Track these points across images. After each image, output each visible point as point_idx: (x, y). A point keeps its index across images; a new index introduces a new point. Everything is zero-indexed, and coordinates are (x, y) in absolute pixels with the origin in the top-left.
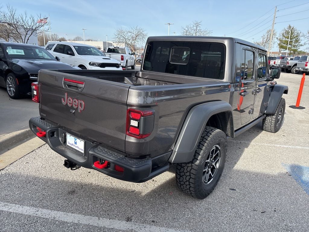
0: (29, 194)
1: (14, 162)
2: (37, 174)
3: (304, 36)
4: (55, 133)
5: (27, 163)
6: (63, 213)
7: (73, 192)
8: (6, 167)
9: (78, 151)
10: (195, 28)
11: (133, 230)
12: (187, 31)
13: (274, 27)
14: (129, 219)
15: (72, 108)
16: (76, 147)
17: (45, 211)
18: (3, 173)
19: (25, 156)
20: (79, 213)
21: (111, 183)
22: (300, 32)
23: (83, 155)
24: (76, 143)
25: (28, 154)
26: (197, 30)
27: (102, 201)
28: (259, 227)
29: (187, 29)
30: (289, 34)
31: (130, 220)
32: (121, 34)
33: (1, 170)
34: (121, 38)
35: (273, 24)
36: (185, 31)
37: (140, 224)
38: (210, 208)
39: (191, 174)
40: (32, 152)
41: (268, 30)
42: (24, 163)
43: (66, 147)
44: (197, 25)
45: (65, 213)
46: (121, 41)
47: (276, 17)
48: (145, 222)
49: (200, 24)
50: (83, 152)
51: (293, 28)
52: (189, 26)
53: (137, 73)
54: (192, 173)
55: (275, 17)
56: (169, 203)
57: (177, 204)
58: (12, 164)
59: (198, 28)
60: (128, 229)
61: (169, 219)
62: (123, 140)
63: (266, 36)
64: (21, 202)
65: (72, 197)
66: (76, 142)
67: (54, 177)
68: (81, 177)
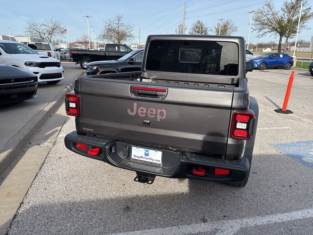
0: (85, 223)
1: (28, 191)
2: (69, 199)
3: (211, 30)
4: (113, 148)
5: (45, 189)
6: (139, 232)
7: (127, 209)
8: (23, 200)
9: (151, 163)
10: (117, 22)
11: (216, 228)
13: (185, 22)
14: (204, 221)
15: (146, 117)
16: (147, 159)
18: (28, 208)
19: (33, 182)
20: (156, 227)
22: (207, 27)
23: (160, 166)
24: (147, 155)
25: (35, 179)
27: (164, 210)
28: (299, 199)
29: (108, 22)
30: (199, 29)
31: (205, 220)
32: (33, 27)
33: (21, 204)
35: (184, 19)
37: (218, 222)
38: (255, 193)
40: (37, 176)
41: (179, 24)
42: (42, 190)
43: (131, 161)
44: (119, 19)
45: (141, 231)
47: (186, 12)
48: (218, 219)
49: (122, 17)
50: (160, 163)
51: (201, 23)
52: (111, 20)
55: (185, 13)
56: (221, 197)
57: (227, 195)
58: (26, 194)
59: (120, 22)
60: (212, 229)
61: (234, 211)
63: (178, 30)
66: (147, 153)
67: (92, 198)
68: (119, 191)
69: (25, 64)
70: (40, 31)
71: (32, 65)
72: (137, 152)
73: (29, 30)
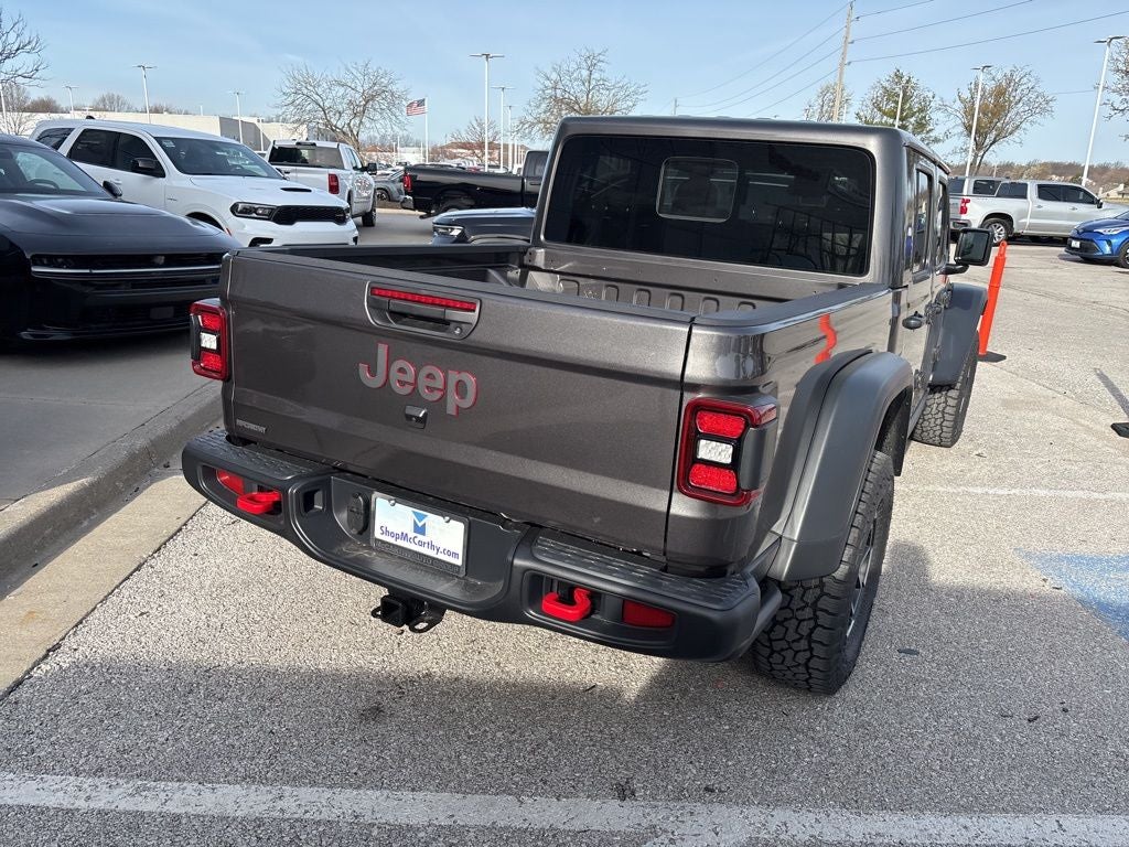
0: (215, 737)
1: (88, 615)
2: (204, 656)
3: (943, 107)
4: (318, 496)
5: (142, 614)
6: (378, 793)
7: (375, 712)
8: (63, 639)
9: (434, 559)
10: (585, 73)
11: (655, 827)
12: (556, 83)
13: (845, 76)
14: (624, 792)
15: (414, 397)
16: (421, 544)
17: (307, 794)
18: (65, 666)
19: (117, 587)
20: (441, 787)
21: (498, 664)
22: (930, 95)
23: (458, 572)
24: (420, 530)
25: (128, 578)
26: (593, 82)
27: (499, 734)
29: (554, 76)
30: (897, 103)
31: (627, 792)
32: (305, 91)
33: (49, 651)
34: (308, 108)
35: (842, 65)
36: (547, 83)
37: (671, 805)
38: (869, 724)
39: (818, 613)
40: (138, 569)
41: (824, 84)
42: (132, 617)
43: (370, 548)
44: (592, 63)
45: (386, 792)
46: (307, 117)
47: (850, 40)
48: (680, 795)
49: (602, 58)
50: (459, 562)
51: (908, 82)
52: (565, 67)
53: (525, 253)
54: (822, 610)
55: (847, 42)
56: (730, 720)
57: (756, 718)
58: (81, 622)
59: (596, 75)
60: (639, 824)
61: (755, 775)
62: (660, 513)
63: (817, 107)
64: (195, 768)
65: (381, 729)
66: (420, 524)
67: (275, 661)
68: (375, 651)
69: (234, 209)
70: (327, 104)
71: (254, 215)
72: (392, 519)
73: (290, 99)
